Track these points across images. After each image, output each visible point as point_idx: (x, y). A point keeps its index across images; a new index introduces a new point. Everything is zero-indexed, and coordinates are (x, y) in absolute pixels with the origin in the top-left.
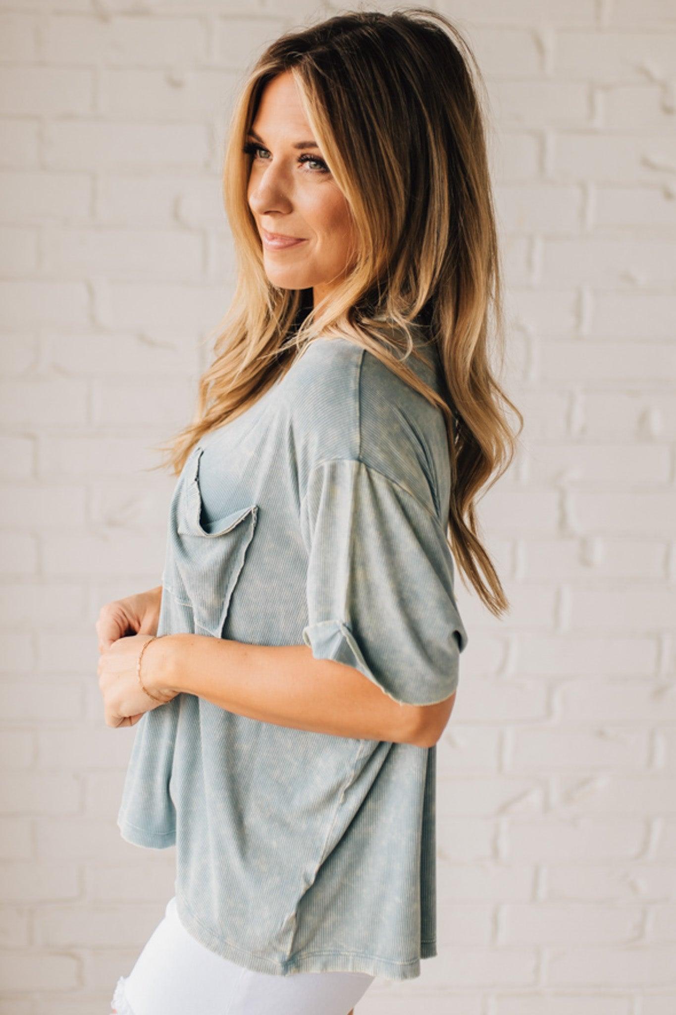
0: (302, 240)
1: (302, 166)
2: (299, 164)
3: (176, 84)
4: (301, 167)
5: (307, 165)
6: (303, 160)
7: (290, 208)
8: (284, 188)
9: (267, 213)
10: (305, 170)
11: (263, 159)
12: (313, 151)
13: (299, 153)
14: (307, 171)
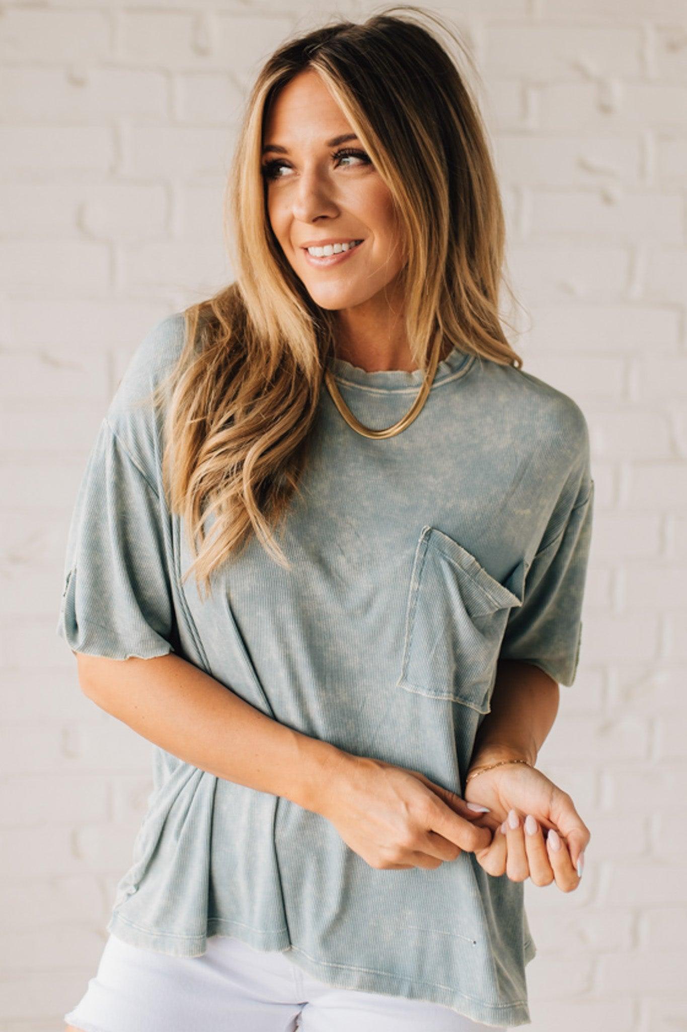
1: (338, 164)
3: (77, 82)
12: (351, 144)
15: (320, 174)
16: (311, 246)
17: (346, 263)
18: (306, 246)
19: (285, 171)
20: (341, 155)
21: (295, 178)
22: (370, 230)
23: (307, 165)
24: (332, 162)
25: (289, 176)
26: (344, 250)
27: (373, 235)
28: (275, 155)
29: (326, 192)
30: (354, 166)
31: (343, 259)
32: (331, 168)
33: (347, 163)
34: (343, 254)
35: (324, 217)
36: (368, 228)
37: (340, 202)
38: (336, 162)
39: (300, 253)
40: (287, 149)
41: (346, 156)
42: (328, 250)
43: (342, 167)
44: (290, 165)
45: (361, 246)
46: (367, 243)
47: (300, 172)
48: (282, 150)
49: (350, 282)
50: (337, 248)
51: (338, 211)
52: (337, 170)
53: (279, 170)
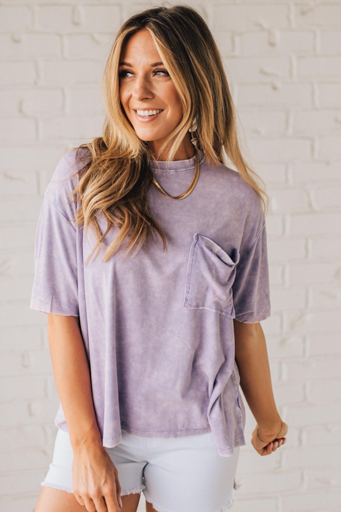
15: (146, 78)
16: (138, 110)
17: (155, 121)
18: (136, 109)
19: (129, 75)
20: (157, 71)
21: (134, 78)
22: (167, 106)
23: (140, 74)
24: (152, 73)
25: (131, 77)
26: (154, 114)
27: (168, 108)
28: (126, 67)
29: (148, 86)
30: (162, 76)
31: (153, 118)
32: (151, 76)
33: (159, 75)
34: (153, 116)
35: (146, 98)
36: (166, 104)
37: (154, 92)
38: (154, 74)
39: (133, 112)
40: (132, 65)
41: (159, 72)
42: (146, 113)
43: (157, 76)
44: (133, 73)
45: (162, 113)
46: (165, 111)
47: (136, 76)
48: (129, 65)
49: (156, 129)
50: (151, 113)
51: (153, 96)
52: (154, 77)
53: (126, 74)
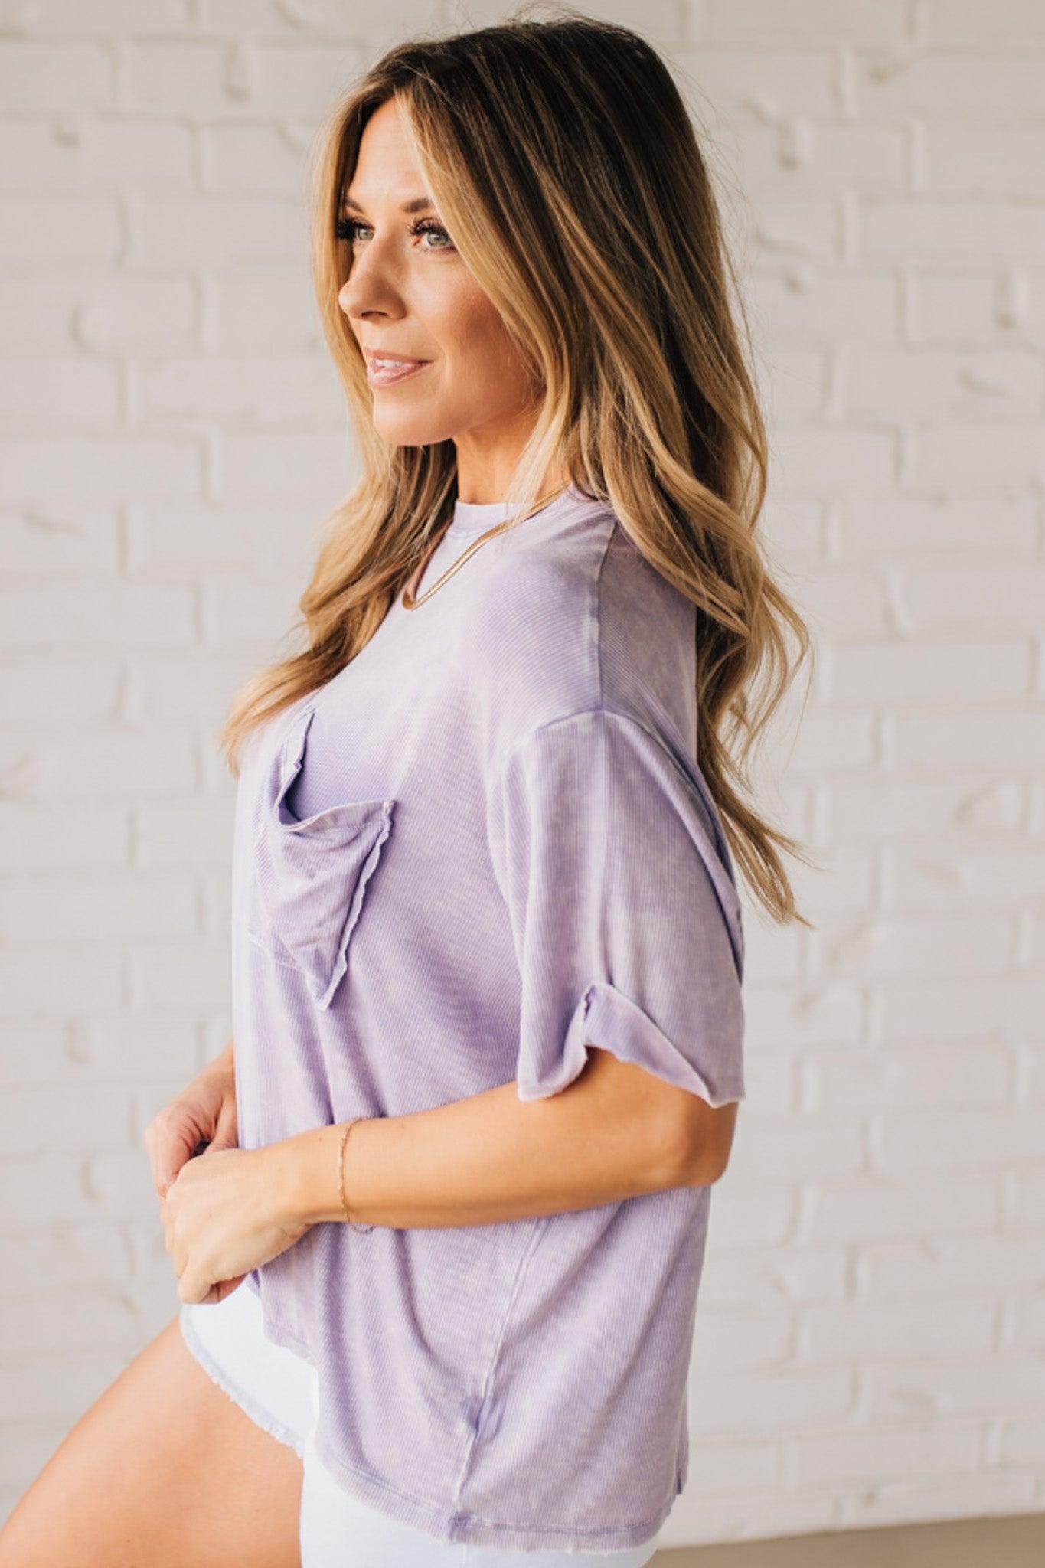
0: (421, 362)
1: (418, 242)
2: (414, 238)
4: (418, 245)
5: (425, 239)
6: (419, 230)
7: (402, 310)
8: (390, 276)
9: (365, 315)
10: (422, 249)
11: (363, 242)
13: (410, 220)
14: (426, 250)
22: (440, 348)
27: (445, 355)
32: (409, 243)
35: (380, 314)
36: (436, 344)
38: (416, 237)
40: (360, 205)
